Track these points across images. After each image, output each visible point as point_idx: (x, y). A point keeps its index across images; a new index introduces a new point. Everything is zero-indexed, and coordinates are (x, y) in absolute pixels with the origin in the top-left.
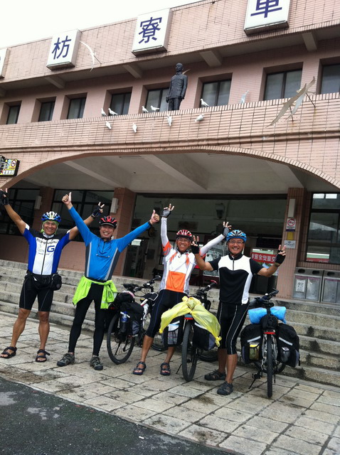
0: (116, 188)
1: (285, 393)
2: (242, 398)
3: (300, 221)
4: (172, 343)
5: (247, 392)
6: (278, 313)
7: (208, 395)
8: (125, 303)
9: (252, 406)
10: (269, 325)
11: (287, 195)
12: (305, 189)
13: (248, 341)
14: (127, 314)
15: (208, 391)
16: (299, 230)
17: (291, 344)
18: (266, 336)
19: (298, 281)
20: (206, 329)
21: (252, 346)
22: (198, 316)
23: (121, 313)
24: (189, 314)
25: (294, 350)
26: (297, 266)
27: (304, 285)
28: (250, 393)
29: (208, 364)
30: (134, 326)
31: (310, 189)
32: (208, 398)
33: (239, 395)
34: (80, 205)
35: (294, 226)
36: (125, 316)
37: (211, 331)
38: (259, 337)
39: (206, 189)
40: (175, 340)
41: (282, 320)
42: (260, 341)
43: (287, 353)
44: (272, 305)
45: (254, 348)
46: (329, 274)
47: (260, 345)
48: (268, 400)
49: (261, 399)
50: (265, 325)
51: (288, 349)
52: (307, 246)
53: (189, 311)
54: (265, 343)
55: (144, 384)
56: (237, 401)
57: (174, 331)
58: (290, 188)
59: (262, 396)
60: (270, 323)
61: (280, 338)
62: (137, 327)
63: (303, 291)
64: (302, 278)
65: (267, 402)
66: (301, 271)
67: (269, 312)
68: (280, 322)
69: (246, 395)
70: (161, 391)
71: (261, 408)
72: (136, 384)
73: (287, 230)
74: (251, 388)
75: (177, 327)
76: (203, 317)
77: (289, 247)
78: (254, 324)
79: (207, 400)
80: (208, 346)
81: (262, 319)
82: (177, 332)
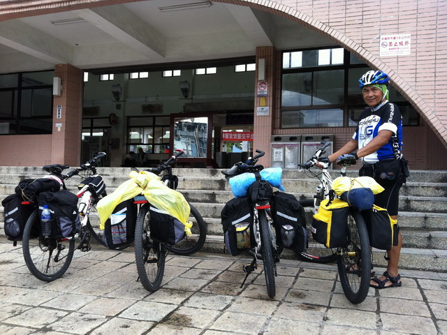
0: (57, 66)
1: (289, 286)
2: (234, 305)
3: (271, 84)
4: (119, 242)
5: (239, 293)
6: (272, 178)
7: (182, 311)
8: (44, 193)
9: (251, 319)
10: (261, 195)
11: (255, 56)
12: (274, 48)
13: (233, 223)
14: (49, 208)
15: (182, 304)
16: (271, 95)
17: (295, 220)
18: (256, 212)
19: (275, 150)
20: (167, 213)
21: (239, 229)
22: (154, 196)
23: (41, 208)
24: (140, 195)
25: (300, 228)
26: (272, 134)
27: (282, 154)
28: (243, 294)
29: (183, 259)
30: (62, 225)
31: (280, 46)
32: (183, 316)
33: (228, 302)
34: (16, 92)
35: (266, 90)
36: (46, 212)
37: (175, 215)
38: (249, 215)
39: (164, 56)
40: (123, 236)
41: (278, 187)
42: (250, 221)
43: (291, 233)
44: (261, 168)
45: (242, 232)
46: (308, 139)
47: (251, 227)
48: (270, 303)
49: (261, 302)
50: (254, 196)
51: (291, 228)
52: (281, 111)
53: (140, 191)
54: (256, 222)
55: (83, 310)
56: (226, 314)
57: (120, 223)
58: (258, 48)
59: (261, 298)
60: (263, 192)
61: (278, 213)
62: (68, 225)
63: (282, 160)
64: (279, 147)
65: (270, 307)
66: (277, 139)
67: (258, 178)
68: (275, 190)
69: (238, 300)
70: (109, 318)
71: (264, 320)
72: (70, 312)
73: (260, 96)
74: (244, 286)
75: (124, 216)
76: (161, 197)
77: (262, 114)
78: (239, 197)
79: (182, 320)
80: (174, 237)
81: (249, 189)
82: (124, 224)
